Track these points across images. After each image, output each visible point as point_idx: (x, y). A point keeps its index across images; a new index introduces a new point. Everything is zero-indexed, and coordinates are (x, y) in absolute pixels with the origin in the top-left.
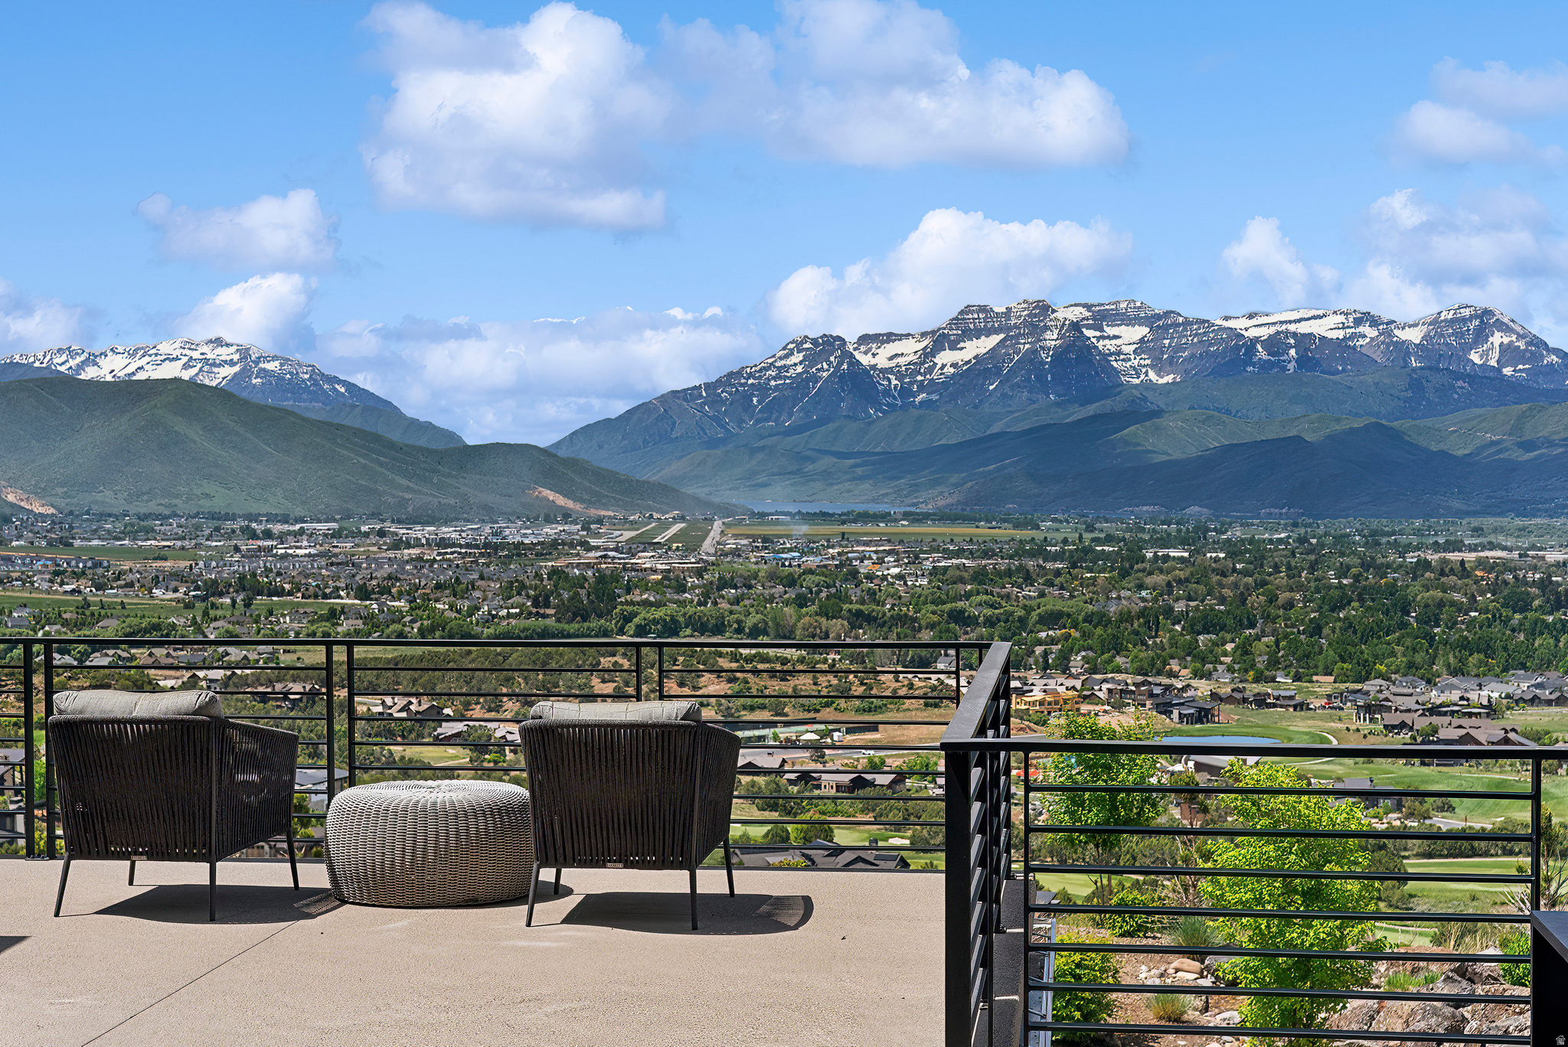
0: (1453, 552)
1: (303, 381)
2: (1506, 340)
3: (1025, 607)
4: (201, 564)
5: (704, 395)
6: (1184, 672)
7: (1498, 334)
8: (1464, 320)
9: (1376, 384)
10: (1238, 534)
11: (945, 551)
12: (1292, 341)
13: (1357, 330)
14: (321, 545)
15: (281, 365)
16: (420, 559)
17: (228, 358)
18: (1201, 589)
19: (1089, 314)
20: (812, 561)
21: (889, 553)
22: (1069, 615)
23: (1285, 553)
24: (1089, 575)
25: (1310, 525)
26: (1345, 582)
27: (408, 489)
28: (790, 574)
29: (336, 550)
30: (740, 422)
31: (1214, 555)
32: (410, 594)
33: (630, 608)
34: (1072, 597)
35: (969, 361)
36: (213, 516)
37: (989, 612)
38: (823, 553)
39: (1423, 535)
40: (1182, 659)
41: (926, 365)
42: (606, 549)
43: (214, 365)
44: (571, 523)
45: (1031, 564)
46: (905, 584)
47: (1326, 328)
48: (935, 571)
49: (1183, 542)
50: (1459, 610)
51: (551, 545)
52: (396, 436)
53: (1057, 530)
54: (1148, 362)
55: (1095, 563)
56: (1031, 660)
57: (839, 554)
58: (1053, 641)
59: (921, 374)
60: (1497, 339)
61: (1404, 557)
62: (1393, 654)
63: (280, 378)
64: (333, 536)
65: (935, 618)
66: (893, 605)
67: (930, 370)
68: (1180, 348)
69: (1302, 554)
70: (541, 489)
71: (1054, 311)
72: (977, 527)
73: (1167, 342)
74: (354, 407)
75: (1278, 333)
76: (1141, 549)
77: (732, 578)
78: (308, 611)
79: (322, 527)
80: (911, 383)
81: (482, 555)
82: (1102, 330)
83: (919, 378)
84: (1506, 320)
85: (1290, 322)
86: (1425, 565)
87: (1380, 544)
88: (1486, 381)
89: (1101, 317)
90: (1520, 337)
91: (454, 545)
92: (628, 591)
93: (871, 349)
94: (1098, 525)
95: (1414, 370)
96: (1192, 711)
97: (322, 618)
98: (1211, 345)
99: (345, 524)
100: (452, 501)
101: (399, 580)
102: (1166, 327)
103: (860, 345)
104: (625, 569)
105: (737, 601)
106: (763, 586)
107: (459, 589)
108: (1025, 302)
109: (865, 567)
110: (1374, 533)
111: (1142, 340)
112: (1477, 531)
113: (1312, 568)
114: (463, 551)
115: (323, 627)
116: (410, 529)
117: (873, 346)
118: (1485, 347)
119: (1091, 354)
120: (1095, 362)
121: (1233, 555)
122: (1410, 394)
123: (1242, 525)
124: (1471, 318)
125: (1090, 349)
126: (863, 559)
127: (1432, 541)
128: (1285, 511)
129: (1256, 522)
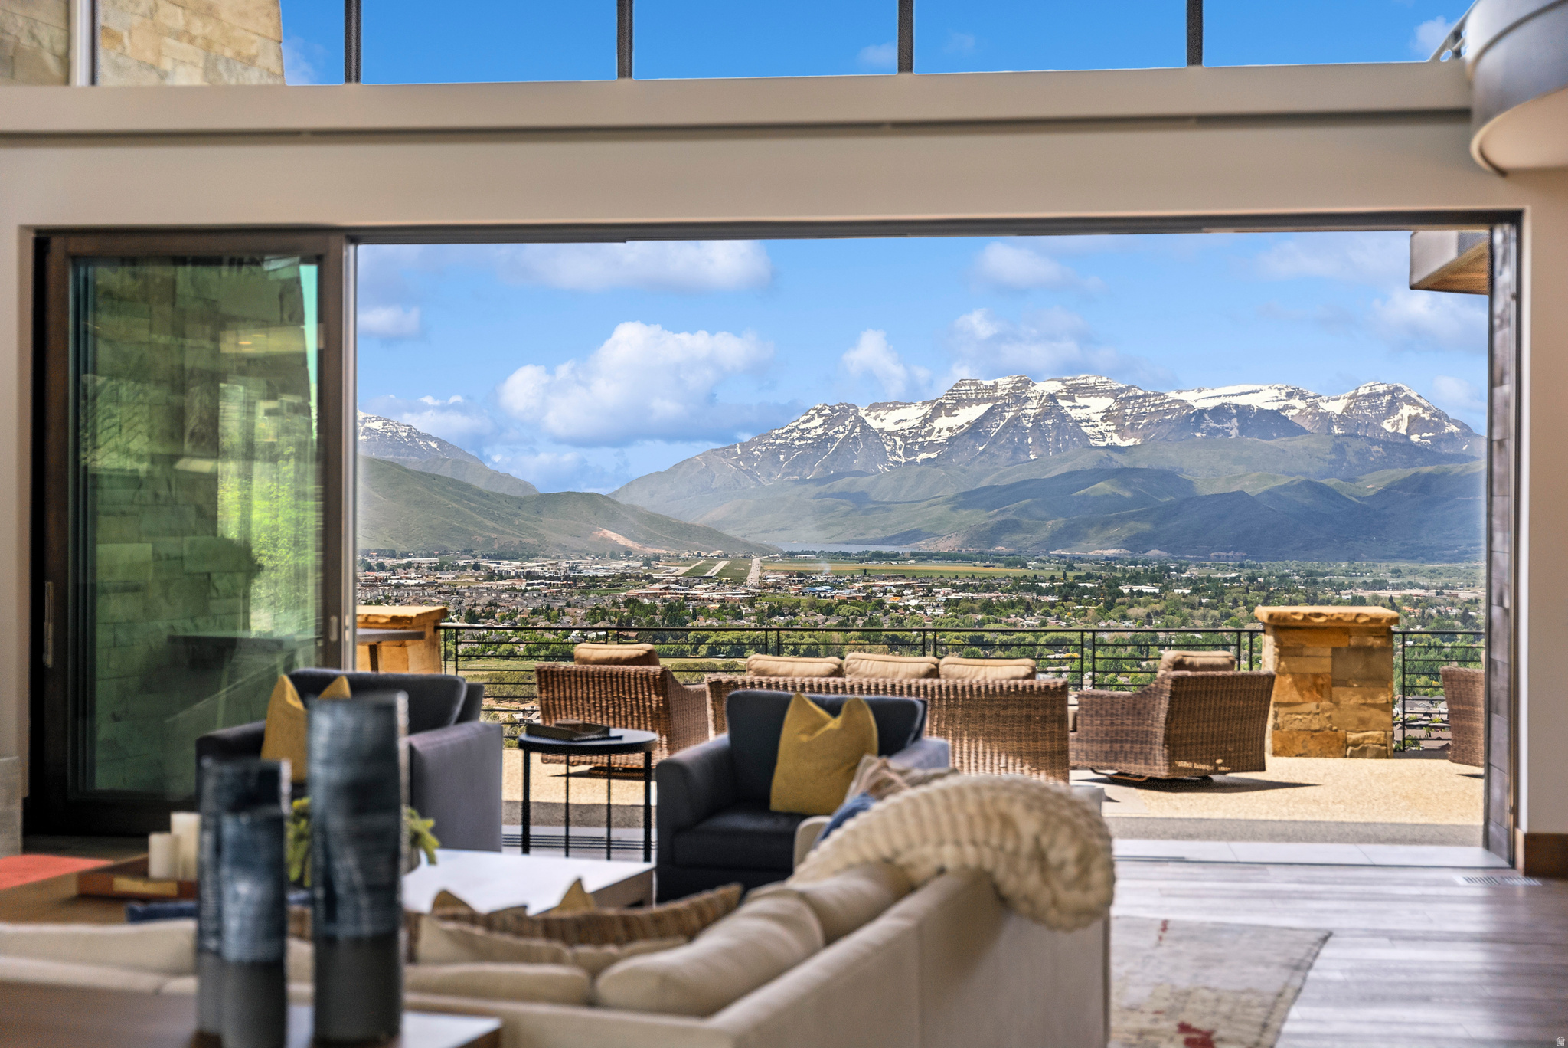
0: (1380, 589)
1: (402, 438)
2: (1413, 412)
5: (739, 452)
7: (1406, 407)
8: (1378, 395)
9: (1305, 448)
10: (1196, 573)
11: (953, 585)
12: (1235, 411)
13: (1289, 403)
14: (427, 576)
15: (384, 425)
16: (513, 589)
18: (1176, 619)
19: (1063, 387)
20: (843, 594)
21: (906, 587)
23: (1240, 590)
24: (1079, 607)
25: (1254, 567)
27: (494, 530)
28: (829, 605)
29: (440, 581)
30: (770, 475)
31: (1180, 591)
32: (510, 619)
33: (702, 632)
34: (1069, 625)
35: (962, 427)
37: (1004, 638)
38: (850, 586)
39: (1351, 576)
41: (926, 429)
42: (667, 582)
44: (633, 559)
45: (1028, 597)
46: (925, 613)
47: (1262, 401)
48: (948, 603)
49: (1153, 580)
51: (621, 579)
52: (481, 485)
53: (1042, 569)
54: (1113, 428)
55: (1082, 597)
57: (865, 588)
58: (1061, 664)
59: (922, 436)
60: (1407, 411)
61: (1339, 594)
63: (383, 435)
64: (436, 569)
65: (959, 643)
67: (930, 433)
68: (1139, 416)
69: (1254, 590)
70: (605, 531)
71: (1033, 385)
72: (975, 566)
73: (1128, 411)
74: (445, 460)
75: (1223, 405)
76: (1118, 585)
77: (780, 607)
79: (425, 561)
80: (913, 444)
81: (564, 586)
82: (1073, 400)
83: (920, 440)
84: (1413, 396)
85: (1233, 395)
87: (1317, 583)
88: (1398, 444)
89: (1075, 390)
90: (1425, 409)
91: (539, 577)
92: (694, 617)
93: (879, 416)
94: (1075, 565)
95: (1338, 436)
98: (1166, 414)
99: (444, 559)
100: (530, 540)
101: (499, 606)
102: (1128, 399)
103: (871, 411)
104: (686, 599)
106: (805, 614)
107: (552, 615)
108: (1010, 376)
109: (889, 599)
110: (1310, 574)
111: (1108, 410)
112: (1397, 572)
114: (548, 582)
116: (499, 563)
117: (882, 412)
118: (1396, 418)
119: (1065, 421)
120: (1070, 430)
121: (1196, 591)
122: (1333, 457)
123: (1197, 566)
124: (1385, 393)
125: (1064, 417)
126: (885, 592)
127: (1360, 580)
128: (1230, 554)
129: (1208, 563)
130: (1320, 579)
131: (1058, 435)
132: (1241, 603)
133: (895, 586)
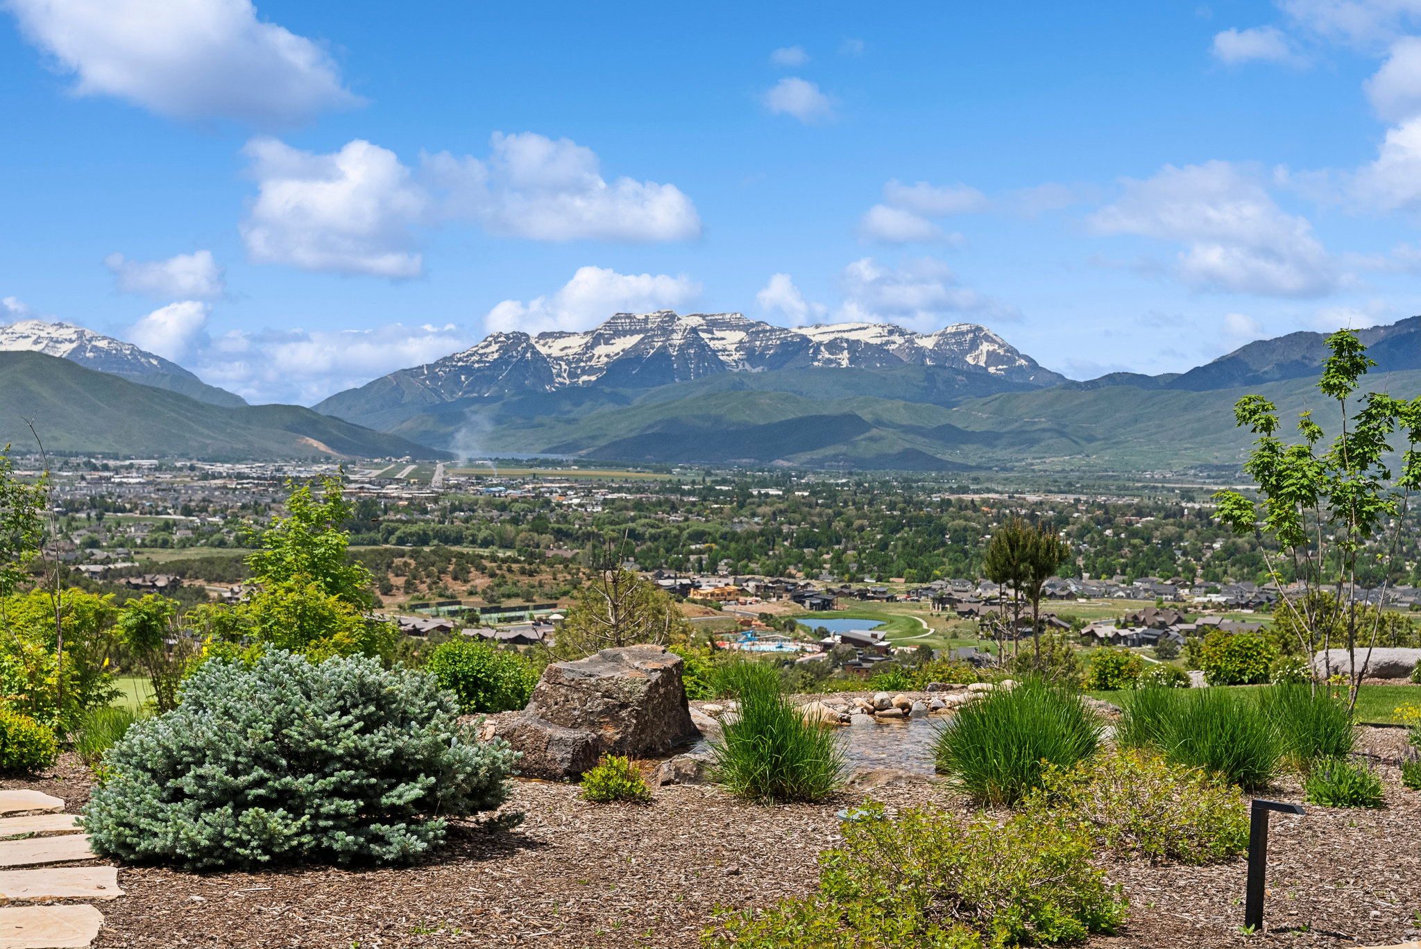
0: (964, 494)
1: (126, 355)
2: (991, 348)
3: (678, 528)
4: (58, 488)
5: (426, 373)
6: (800, 575)
7: (985, 344)
8: (963, 334)
9: (903, 377)
10: (813, 479)
11: (609, 488)
12: (845, 345)
13: (890, 338)
14: (147, 476)
15: (109, 343)
16: (225, 487)
17: (68, 337)
18: (797, 516)
19: (703, 322)
20: (515, 494)
21: (570, 488)
22: (710, 534)
23: (849, 493)
24: (716, 506)
25: (861, 474)
26: (895, 513)
27: (208, 437)
28: (503, 503)
29: (159, 480)
30: (452, 393)
31: (800, 493)
32: (222, 512)
33: (392, 525)
34: (707, 521)
35: (618, 354)
36: (60, 454)
37: (653, 531)
38: (521, 488)
39: (940, 482)
40: (796, 565)
41: (587, 356)
42: (362, 482)
43: (57, 342)
44: (332, 463)
45: (673, 497)
46: (586, 510)
47: (868, 337)
48: (605, 503)
49: (777, 485)
50: (978, 534)
51: (321, 479)
52: (196, 397)
53: (685, 474)
54: (745, 357)
55: (718, 498)
56: (689, 565)
57: (534, 489)
58: (700, 552)
59: (583, 362)
60: (985, 347)
61: (931, 497)
62: (943, 563)
63: (108, 353)
64: (156, 469)
65: (615, 535)
66: (580, 526)
67: (590, 359)
68: (767, 348)
69: (860, 493)
70: (307, 439)
71: (679, 319)
72: (628, 471)
73: (758, 343)
74: (164, 375)
75: (836, 339)
76: (748, 488)
77: (460, 504)
78: (148, 523)
79: (146, 463)
80: (576, 368)
81: (270, 485)
82: (713, 333)
83: (582, 364)
84: (991, 334)
85: (844, 331)
86: (948, 503)
87: (912, 488)
88: (977, 375)
89: (713, 324)
90: (1000, 346)
91: (248, 478)
92: (385, 512)
93: (547, 343)
94: (713, 472)
95: (929, 367)
96: (819, 601)
97: (159, 529)
98: (789, 346)
99: (163, 461)
100: (241, 446)
101: (211, 502)
102: (758, 333)
103: (540, 339)
104: (378, 497)
105: (467, 520)
106: (483, 510)
107: (259, 509)
108: (659, 312)
109: (555, 498)
110: (906, 480)
111: (741, 342)
112: (976, 480)
113: (870, 504)
114: (256, 482)
115: (162, 536)
116: (213, 465)
117: (550, 340)
118: (977, 353)
119: (704, 350)
120: (708, 356)
121: (813, 493)
122: (926, 384)
123: (814, 473)
124: (968, 332)
125: (703, 347)
126: (551, 493)
127: (947, 486)
128: (841, 464)
129: (823, 471)
130: (914, 485)
131: (698, 363)
132: (850, 504)
133: (560, 488)
